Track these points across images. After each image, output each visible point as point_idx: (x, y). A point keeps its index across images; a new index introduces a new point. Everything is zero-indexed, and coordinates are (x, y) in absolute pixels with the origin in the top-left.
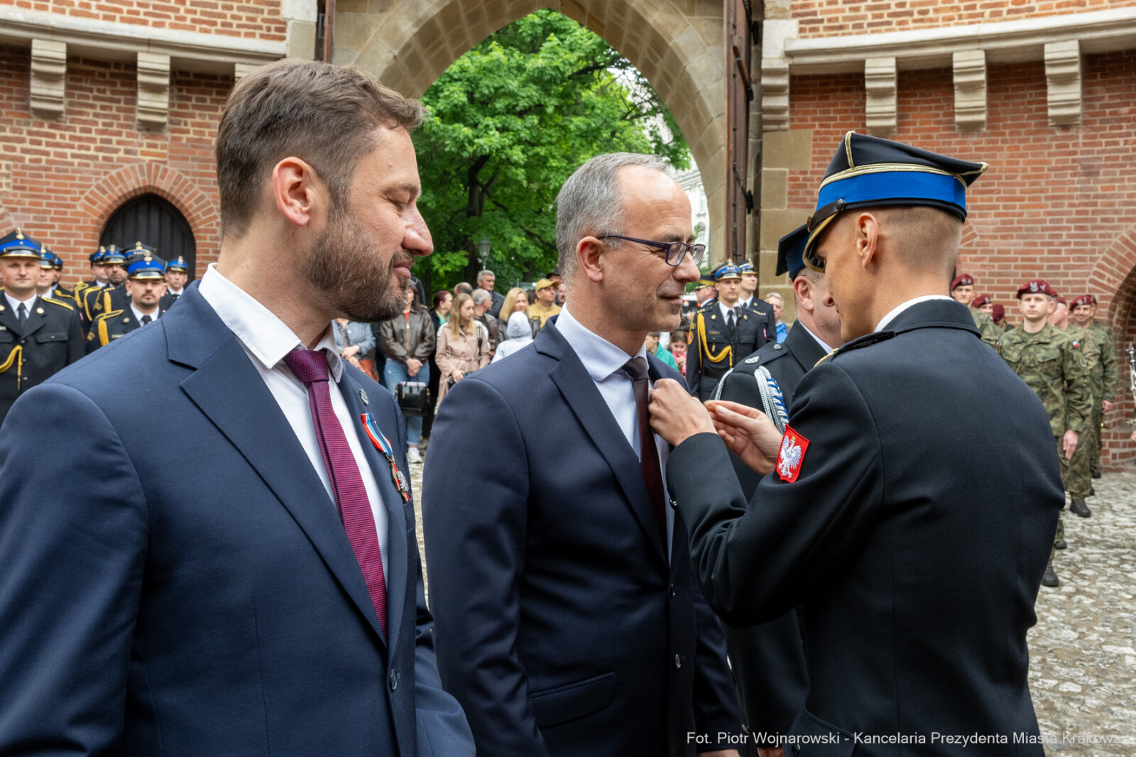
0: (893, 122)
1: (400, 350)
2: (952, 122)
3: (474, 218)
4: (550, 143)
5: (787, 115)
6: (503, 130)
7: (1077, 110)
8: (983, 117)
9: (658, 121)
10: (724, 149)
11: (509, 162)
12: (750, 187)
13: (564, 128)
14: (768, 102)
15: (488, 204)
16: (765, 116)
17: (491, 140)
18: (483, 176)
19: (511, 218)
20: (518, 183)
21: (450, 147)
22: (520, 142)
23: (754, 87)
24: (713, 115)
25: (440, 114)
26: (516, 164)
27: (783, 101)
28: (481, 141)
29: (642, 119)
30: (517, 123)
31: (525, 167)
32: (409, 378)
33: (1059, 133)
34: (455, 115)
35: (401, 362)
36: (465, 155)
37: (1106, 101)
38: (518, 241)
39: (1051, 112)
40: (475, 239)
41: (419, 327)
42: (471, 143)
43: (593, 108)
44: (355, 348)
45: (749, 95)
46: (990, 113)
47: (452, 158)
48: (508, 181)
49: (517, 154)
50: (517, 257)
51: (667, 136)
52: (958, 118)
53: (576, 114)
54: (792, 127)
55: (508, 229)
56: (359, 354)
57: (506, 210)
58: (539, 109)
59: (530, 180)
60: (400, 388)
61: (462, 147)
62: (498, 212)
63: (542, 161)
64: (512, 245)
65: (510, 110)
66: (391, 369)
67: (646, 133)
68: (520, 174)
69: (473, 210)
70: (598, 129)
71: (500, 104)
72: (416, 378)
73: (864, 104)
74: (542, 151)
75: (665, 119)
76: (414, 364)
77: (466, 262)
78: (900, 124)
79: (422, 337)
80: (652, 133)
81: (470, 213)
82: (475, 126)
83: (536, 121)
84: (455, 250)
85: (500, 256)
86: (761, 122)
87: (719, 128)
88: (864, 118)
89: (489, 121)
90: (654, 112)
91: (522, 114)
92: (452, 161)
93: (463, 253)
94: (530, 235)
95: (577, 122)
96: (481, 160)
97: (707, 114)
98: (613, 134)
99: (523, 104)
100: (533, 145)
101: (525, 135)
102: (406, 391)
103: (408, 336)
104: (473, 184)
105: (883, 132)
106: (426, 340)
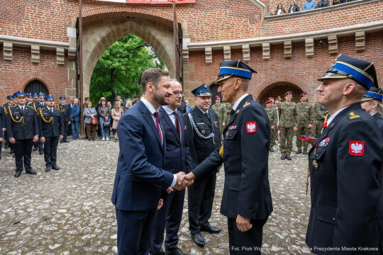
0: (211, 62)
1: (103, 115)
3: (113, 84)
4: (131, 65)
5: (188, 60)
6: (119, 62)
7: (249, 59)
9: (157, 59)
10: (175, 68)
11: (121, 69)
12: (181, 76)
13: (134, 61)
14: (184, 57)
15: (116, 80)
16: (184, 60)
17: (116, 64)
18: (114, 73)
19: (122, 83)
20: (123, 75)
21: (106, 66)
22: (123, 65)
24: (172, 60)
25: (103, 58)
26: (123, 70)
27: (187, 57)
28: (114, 65)
29: (153, 59)
30: (123, 60)
31: (125, 71)
32: (105, 122)
34: (107, 58)
35: (104, 118)
36: (110, 68)
37: (255, 57)
38: (124, 89)
40: (113, 88)
41: (107, 110)
42: (111, 65)
43: (141, 56)
45: (180, 55)
47: (106, 69)
48: (121, 74)
49: (123, 68)
50: (123, 92)
51: (159, 63)
53: (137, 58)
54: (190, 63)
56: (94, 116)
58: (128, 56)
59: (126, 74)
61: (109, 66)
62: (119, 82)
63: (129, 69)
65: (121, 57)
66: (101, 120)
69: (112, 81)
70: (143, 61)
71: (118, 56)
72: (107, 122)
73: (205, 58)
74: (129, 67)
75: (159, 59)
76: (107, 118)
78: (213, 62)
79: (108, 112)
80: (155, 62)
82: (112, 61)
83: (127, 60)
85: (120, 92)
87: (174, 63)
88: (205, 61)
89: (115, 60)
90: (156, 57)
91: (123, 58)
93: (111, 92)
94: (127, 87)
95: (137, 60)
96: (114, 69)
97: (170, 59)
98: (146, 63)
99: (124, 55)
100: (127, 65)
101: (124, 63)
103: (105, 112)
104: (112, 75)
105: (209, 64)
106: (109, 112)
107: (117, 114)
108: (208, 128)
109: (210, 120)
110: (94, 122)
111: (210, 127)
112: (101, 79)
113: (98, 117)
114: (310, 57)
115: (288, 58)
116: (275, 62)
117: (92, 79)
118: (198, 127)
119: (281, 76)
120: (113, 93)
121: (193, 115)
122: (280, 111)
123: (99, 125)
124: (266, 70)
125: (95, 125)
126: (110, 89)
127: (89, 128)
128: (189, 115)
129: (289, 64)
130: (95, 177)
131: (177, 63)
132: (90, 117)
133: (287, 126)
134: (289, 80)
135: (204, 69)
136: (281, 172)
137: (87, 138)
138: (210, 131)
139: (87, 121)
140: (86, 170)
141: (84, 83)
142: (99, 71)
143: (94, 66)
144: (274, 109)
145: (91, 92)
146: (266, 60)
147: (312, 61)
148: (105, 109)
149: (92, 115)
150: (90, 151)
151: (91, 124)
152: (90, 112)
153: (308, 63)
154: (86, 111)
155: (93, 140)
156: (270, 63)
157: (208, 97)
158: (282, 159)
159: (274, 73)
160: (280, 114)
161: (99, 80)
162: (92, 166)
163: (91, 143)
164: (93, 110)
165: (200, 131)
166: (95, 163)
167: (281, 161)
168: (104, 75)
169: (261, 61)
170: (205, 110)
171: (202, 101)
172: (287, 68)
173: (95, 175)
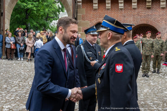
0: (97, 8)
1: (20, 42)
2: (106, 8)
3: (27, 20)
4: (40, 7)
5: (81, 6)
6: (32, 4)
7: (123, 7)
8: (110, 8)
9: (59, 4)
10: (72, 11)
11: (33, 10)
12: (76, 17)
13: (43, 4)
14: (78, 4)
15: (29, 17)
16: (78, 6)
17: (30, 6)
18: (28, 12)
19: (34, 19)
20: (35, 14)
21: (22, 7)
22: (35, 6)
23: (76, 1)
24: (70, 5)
25: (20, 1)
26: (35, 10)
27: (81, 4)
28: (28, 6)
29: (56, 3)
30: (35, 3)
31: (36, 11)
32: (21, 47)
33: (120, 11)
34: (23, 1)
35: (20, 44)
36: (25, 8)
37: (127, 6)
38: (35, 23)
39: (119, 8)
40: (27, 23)
41: (22, 39)
42: (26, 6)
43: (48, 1)
44: (12, 42)
45: (75, 2)
46: (111, 7)
47: (22, 9)
48: (33, 13)
49: (35, 9)
50: (35, 26)
51: (60, 6)
52: (107, 8)
53: (45, 2)
54: (82, 8)
55: (33, 21)
56: (13, 43)
57: (33, 18)
58: (38, 1)
59: (37, 13)
60: (20, 48)
61: (25, 7)
62: (31, 19)
63: (39, 10)
64: (34, 24)
65: (33, 1)
66: (18, 46)
67: (57, 6)
68: (35, 12)
69: (27, 18)
70: (49, 5)
72: (22, 47)
73: (93, 5)
74: (39, 8)
75: (60, 4)
76: (22, 44)
77: (26, 27)
78: (98, 8)
80: (58, 6)
81: (26, 19)
82: (27, 3)
83: (38, 3)
84: (23, 25)
85: (32, 26)
86: (77, 7)
87: (71, 7)
88: (93, 7)
89: (29, 3)
90: (58, 2)
92: (23, 9)
93: (25, 25)
94: (37, 23)
95: (45, 3)
96: (28, 9)
97: (69, 5)
98: (51, 6)
100: (38, 7)
101: (36, 5)
102: (21, 49)
103: (20, 40)
104: (26, 13)
105: (95, 9)
106: (24, 41)
107: (30, 42)
108: (94, 56)
109: (95, 50)
110: (13, 47)
111: (96, 55)
112: (18, 16)
113: (16, 43)
114: (163, 8)
115: (149, 8)
116: (140, 10)
117: (12, 15)
118: (87, 55)
119: (144, 20)
120: (27, 26)
121: (84, 47)
122: (143, 44)
123: (16, 50)
124: (134, 15)
125: (13, 49)
126: (25, 23)
127: (9, 51)
128: (82, 46)
129: (150, 12)
130: (12, 87)
131: (73, 8)
132: (10, 43)
133: (147, 54)
134: (149, 23)
135: (92, 13)
136: (142, 85)
137: (7, 58)
138: (95, 58)
139: (8, 46)
140: (6, 82)
141: (6, 19)
142: (17, 10)
143: (14, 7)
144: (139, 42)
145: (10, 25)
146: (134, 9)
147: (165, 11)
148: (21, 38)
149: (11, 43)
150: (9, 68)
151: (11, 48)
152: (10, 40)
153: (162, 12)
154: (7, 39)
155: (12, 60)
156: (137, 11)
157: (96, 35)
158: (143, 77)
159: (139, 17)
160: (143, 46)
161: (18, 17)
162: (10, 79)
163: (10, 62)
164: (13, 39)
165: (89, 58)
166: (12, 77)
167: (142, 78)
168: (20, 13)
169: (131, 9)
170: (93, 44)
171: (92, 38)
172: (148, 15)
173: (13, 86)
